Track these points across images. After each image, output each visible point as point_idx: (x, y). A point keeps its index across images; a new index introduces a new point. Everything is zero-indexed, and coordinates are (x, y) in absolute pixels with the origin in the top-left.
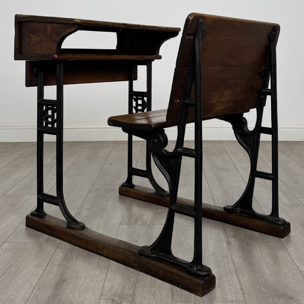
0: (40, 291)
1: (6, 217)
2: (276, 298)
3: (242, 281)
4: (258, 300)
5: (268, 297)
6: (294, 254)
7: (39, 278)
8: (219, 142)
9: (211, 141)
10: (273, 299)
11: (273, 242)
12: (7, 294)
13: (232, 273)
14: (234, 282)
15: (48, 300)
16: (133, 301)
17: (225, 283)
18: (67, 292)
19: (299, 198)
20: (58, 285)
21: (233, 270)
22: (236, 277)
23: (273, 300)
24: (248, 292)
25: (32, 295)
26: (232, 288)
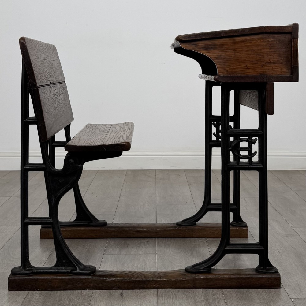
19: (295, 229)
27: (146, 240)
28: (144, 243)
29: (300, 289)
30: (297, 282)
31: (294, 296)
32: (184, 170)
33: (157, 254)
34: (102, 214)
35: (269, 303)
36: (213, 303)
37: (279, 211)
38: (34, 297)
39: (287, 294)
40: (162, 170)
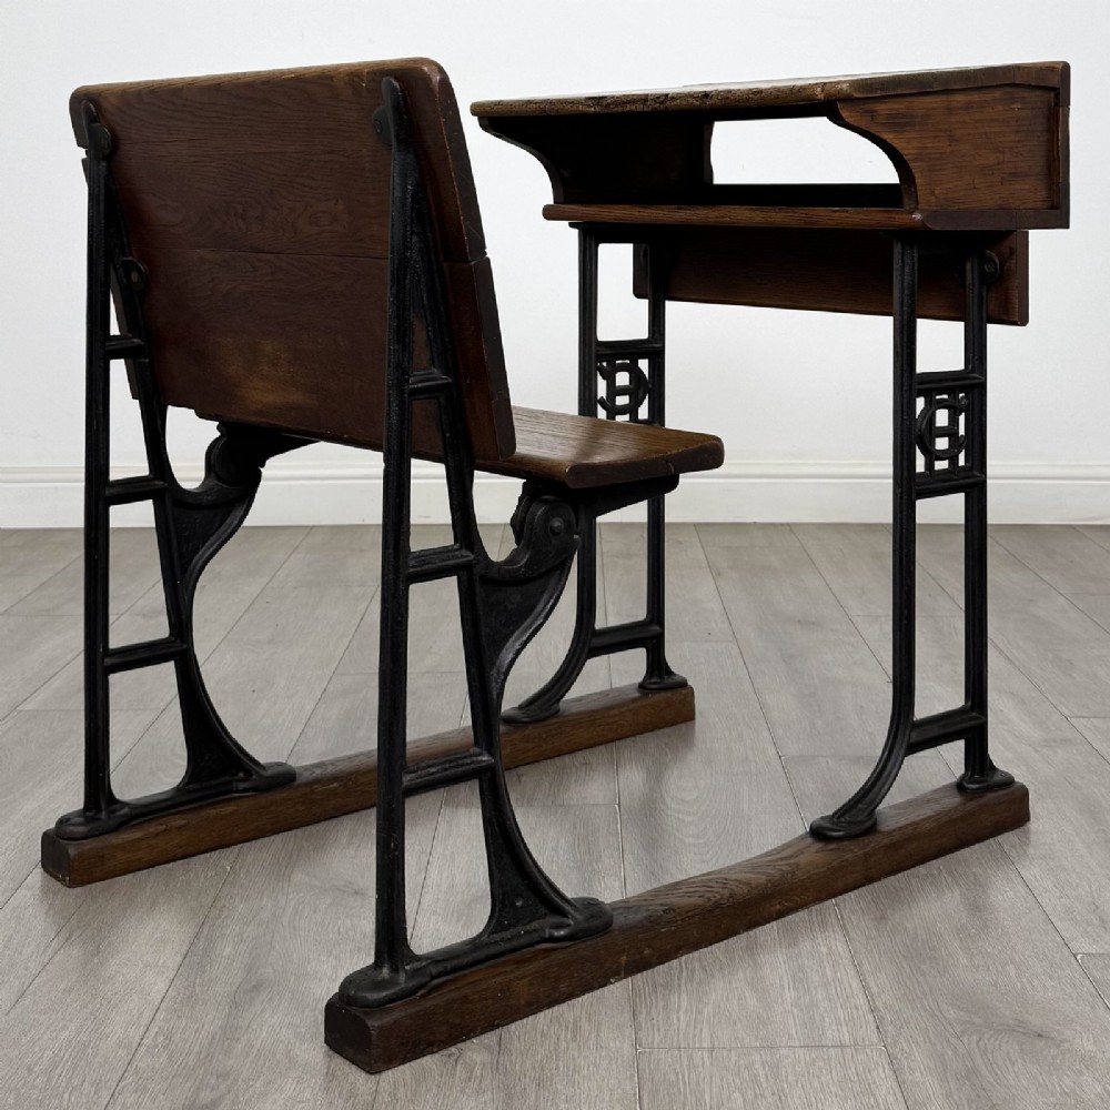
0: (179, 1017)
1: (31, 784)
2: (991, 1036)
3: (872, 984)
4: (930, 1041)
5: (963, 1032)
6: (1053, 900)
7: (172, 976)
8: (788, 528)
9: (755, 523)
10: (980, 1039)
11: (981, 863)
12: (65, 1028)
13: (838, 958)
14: (847, 986)
15: (210, 1045)
16: (503, 1047)
17: (814, 993)
18: (274, 1021)
19: (1073, 721)
20: (237, 999)
21: (840, 949)
22: (852, 972)
23: (981, 1043)
24: (896, 1017)
25: (154, 1030)
26: (839, 1005)
27: (580, 756)
28: (574, 770)
29: (1101, 919)
30: (1090, 900)
31: (1083, 946)
32: (695, 525)
33: (619, 805)
34: (428, 672)
35: (1000, 968)
36: (815, 967)
37: (1017, 663)
38: (218, 952)
39: (1059, 939)
40: (621, 523)
